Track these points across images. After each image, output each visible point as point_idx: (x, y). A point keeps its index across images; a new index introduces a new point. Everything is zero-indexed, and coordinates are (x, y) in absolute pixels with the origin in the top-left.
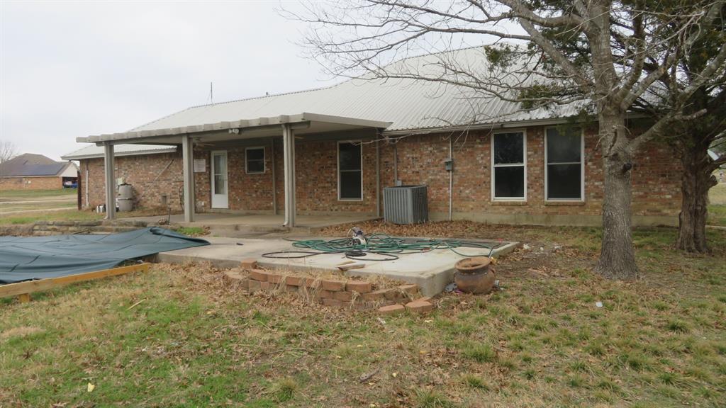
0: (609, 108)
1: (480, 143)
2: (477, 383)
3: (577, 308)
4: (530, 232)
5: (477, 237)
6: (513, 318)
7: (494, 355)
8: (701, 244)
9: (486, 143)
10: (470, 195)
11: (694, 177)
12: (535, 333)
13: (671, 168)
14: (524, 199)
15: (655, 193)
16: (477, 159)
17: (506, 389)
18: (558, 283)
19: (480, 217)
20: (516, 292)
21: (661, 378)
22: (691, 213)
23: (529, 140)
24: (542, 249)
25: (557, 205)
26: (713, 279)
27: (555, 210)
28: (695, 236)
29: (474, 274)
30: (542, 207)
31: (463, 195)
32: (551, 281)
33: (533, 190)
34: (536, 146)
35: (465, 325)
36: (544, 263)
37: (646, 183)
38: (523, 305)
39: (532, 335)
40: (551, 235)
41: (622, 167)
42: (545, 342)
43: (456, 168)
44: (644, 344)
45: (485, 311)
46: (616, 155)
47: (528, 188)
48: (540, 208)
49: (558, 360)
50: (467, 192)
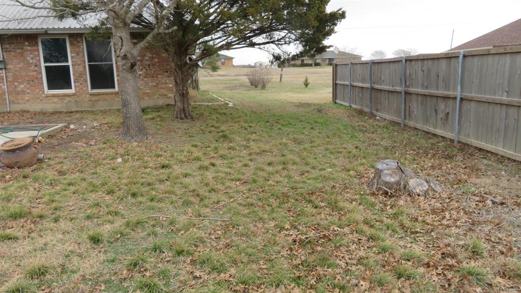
0: (117, 21)
1: (28, 46)
2: (7, 237)
3: (104, 165)
4: (78, 116)
5: (32, 123)
6: (51, 181)
7: (28, 211)
8: (187, 114)
9: (34, 46)
10: (25, 89)
11: (180, 72)
12: (68, 188)
13: (171, 67)
14: (72, 91)
15: (163, 83)
16: (28, 59)
17: (33, 235)
18: (92, 150)
19: (36, 107)
20: (58, 160)
21: (148, 199)
22: (180, 95)
23: (71, 44)
24: (84, 127)
25: (99, 94)
26: (191, 134)
27: (97, 98)
28: (184, 110)
29: (17, 151)
30: (87, 96)
31: (19, 89)
32: (88, 149)
33: (79, 84)
34: (78, 49)
35: (6, 193)
36: (85, 137)
37: (157, 77)
38: (61, 170)
39: (65, 190)
40: (93, 116)
41: (130, 65)
42: (74, 193)
43: (9, 67)
44: (143, 180)
45: (28, 179)
46: (125, 56)
47: (75, 82)
48: (86, 97)
49: (82, 204)
50: (22, 86)
